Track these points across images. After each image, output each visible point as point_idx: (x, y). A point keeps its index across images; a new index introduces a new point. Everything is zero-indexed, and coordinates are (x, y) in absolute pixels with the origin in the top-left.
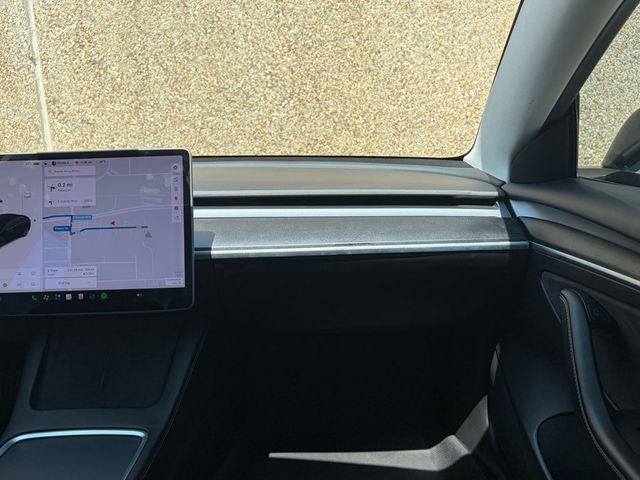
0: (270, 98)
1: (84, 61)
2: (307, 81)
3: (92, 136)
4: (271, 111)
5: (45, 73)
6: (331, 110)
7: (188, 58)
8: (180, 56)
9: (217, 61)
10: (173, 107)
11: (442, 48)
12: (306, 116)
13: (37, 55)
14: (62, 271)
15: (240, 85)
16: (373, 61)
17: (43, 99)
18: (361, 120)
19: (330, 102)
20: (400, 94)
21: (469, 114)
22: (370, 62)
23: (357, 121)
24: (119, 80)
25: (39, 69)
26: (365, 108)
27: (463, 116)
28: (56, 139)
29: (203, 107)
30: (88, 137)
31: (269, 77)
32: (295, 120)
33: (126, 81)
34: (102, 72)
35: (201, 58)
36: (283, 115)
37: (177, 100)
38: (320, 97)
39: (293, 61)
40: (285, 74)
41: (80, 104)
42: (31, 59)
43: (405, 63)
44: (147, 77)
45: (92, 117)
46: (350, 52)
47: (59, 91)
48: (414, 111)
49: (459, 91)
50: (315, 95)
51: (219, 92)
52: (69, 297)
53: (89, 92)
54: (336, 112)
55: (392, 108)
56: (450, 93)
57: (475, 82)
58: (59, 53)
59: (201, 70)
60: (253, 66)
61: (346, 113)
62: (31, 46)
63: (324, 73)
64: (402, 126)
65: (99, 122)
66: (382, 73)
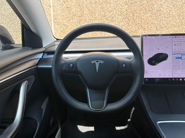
0: (119, 19)
1: (65, 7)
2: (131, 14)
3: (66, 29)
4: (119, 23)
5: (54, 11)
6: (137, 22)
7: (96, 6)
8: (94, 6)
9: (104, 7)
10: (90, 21)
11: (173, 4)
12: (130, 24)
13: (51, 5)
14: (179, 71)
15: (110, 15)
16: (151, 8)
17: (52, 18)
18: (146, 25)
19: (137, 20)
20: (159, 18)
21: (179, 24)
22: (150, 8)
23: (145, 26)
24: (75, 13)
25: (52, 9)
26: (148, 22)
27: (177, 25)
28: (55, 30)
29: (99, 21)
30: (65, 30)
31: (119, 12)
32: (126, 25)
33: (77, 13)
34: (70, 10)
35: (100, 6)
36: (123, 24)
37: (92, 19)
38: (134, 19)
39: (127, 8)
40: (124, 11)
41: (63, 20)
42: (50, 6)
43: (161, 8)
44: (83, 12)
45: (66, 24)
46: (144, 5)
47: (57, 16)
48: (162, 23)
49: (177, 17)
50: (133, 18)
51: (104, 17)
52: (181, 80)
53: (66, 16)
54: (139, 23)
55: (156, 22)
56: (174, 18)
57: (182, 14)
58: (58, 4)
59: (99, 10)
60: (115, 9)
61: (142, 23)
62: (50, 2)
63: (136, 11)
64: (158, 28)
65: (68, 25)
66: (154, 11)
